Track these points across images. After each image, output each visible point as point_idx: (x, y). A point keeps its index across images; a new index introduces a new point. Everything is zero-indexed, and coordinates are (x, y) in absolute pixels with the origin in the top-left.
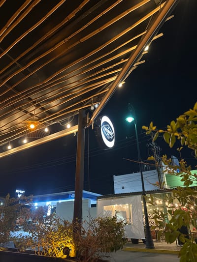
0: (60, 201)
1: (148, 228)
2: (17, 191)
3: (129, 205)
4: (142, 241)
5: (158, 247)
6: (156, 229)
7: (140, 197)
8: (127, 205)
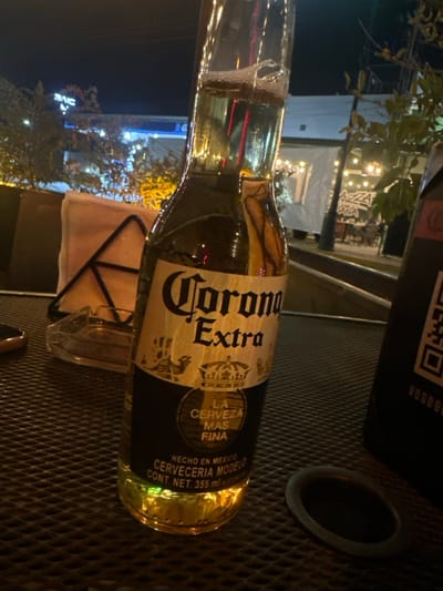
0: (156, 136)
1: (333, 215)
2: (58, 97)
3: (307, 167)
4: (313, 238)
5: (340, 251)
6: (348, 222)
7: (335, 150)
8: (302, 164)
